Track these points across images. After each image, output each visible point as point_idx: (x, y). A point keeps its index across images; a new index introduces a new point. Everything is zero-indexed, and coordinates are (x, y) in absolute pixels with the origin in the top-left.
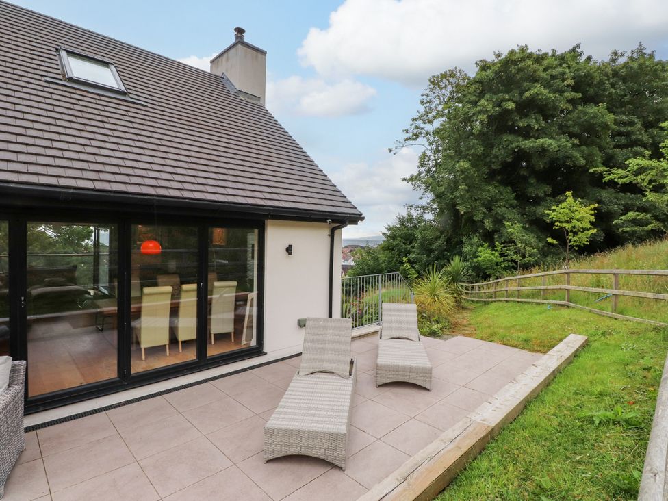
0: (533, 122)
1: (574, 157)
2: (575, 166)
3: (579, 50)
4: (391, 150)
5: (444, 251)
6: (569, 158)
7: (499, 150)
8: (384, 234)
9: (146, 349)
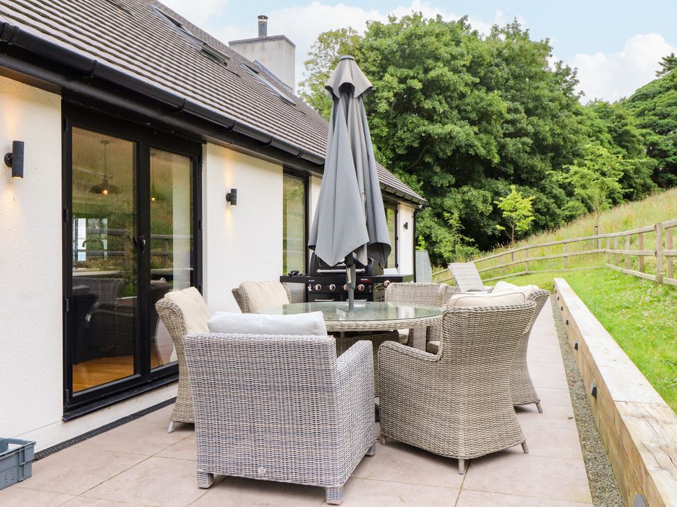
0: (437, 104)
1: (476, 146)
2: (476, 154)
3: (467, 23)
6: (470, 146)
7: (404, 132)
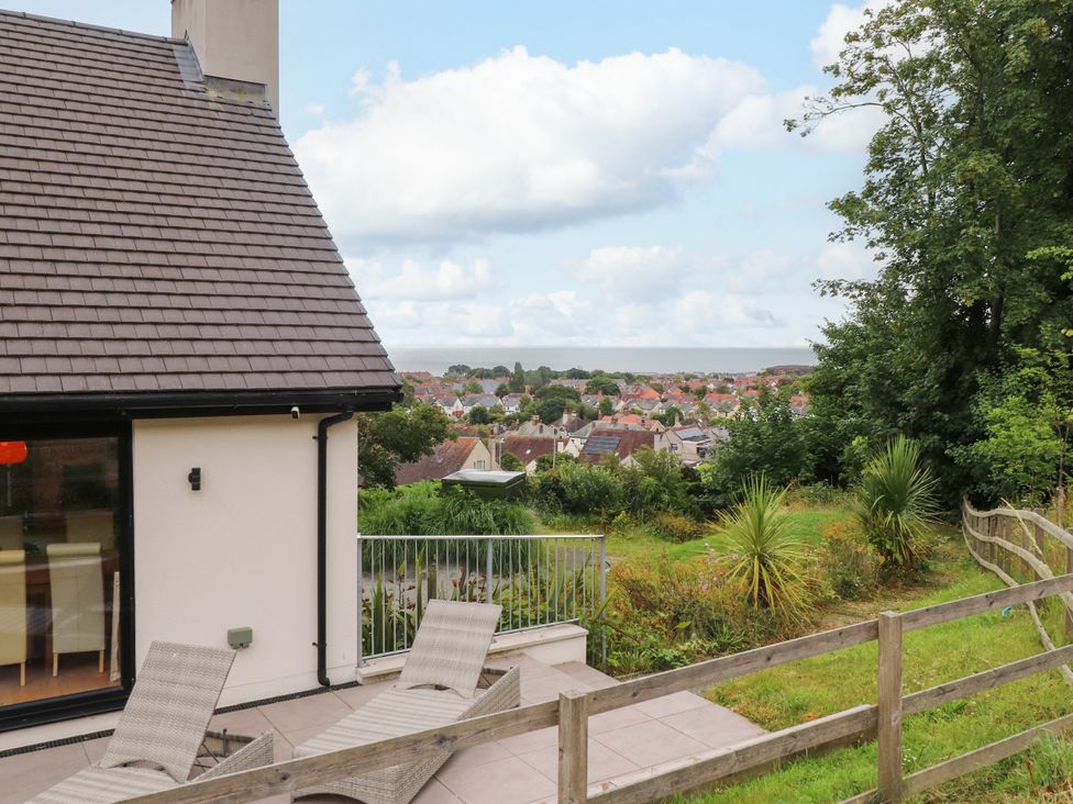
4: (790, 125)
5: (935, 408)
8: (817, 347)
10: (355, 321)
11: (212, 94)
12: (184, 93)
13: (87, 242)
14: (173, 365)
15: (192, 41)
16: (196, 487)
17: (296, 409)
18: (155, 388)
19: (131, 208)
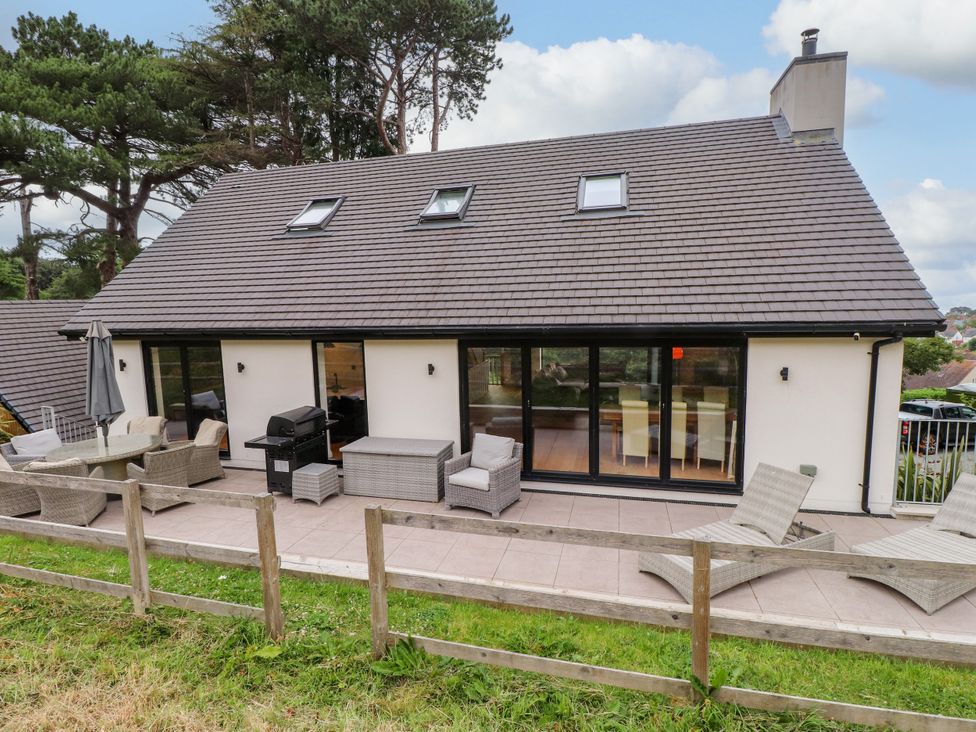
9: (627, 457)
10: (906, 275)
11: (797, 142)
12: (779, 146)
13: (724, 241)
14: (774, 307)
15: (785, 113)
16: (785, 379)
17: (857, 334)
18: (764, 320)
19: (748, 219)
